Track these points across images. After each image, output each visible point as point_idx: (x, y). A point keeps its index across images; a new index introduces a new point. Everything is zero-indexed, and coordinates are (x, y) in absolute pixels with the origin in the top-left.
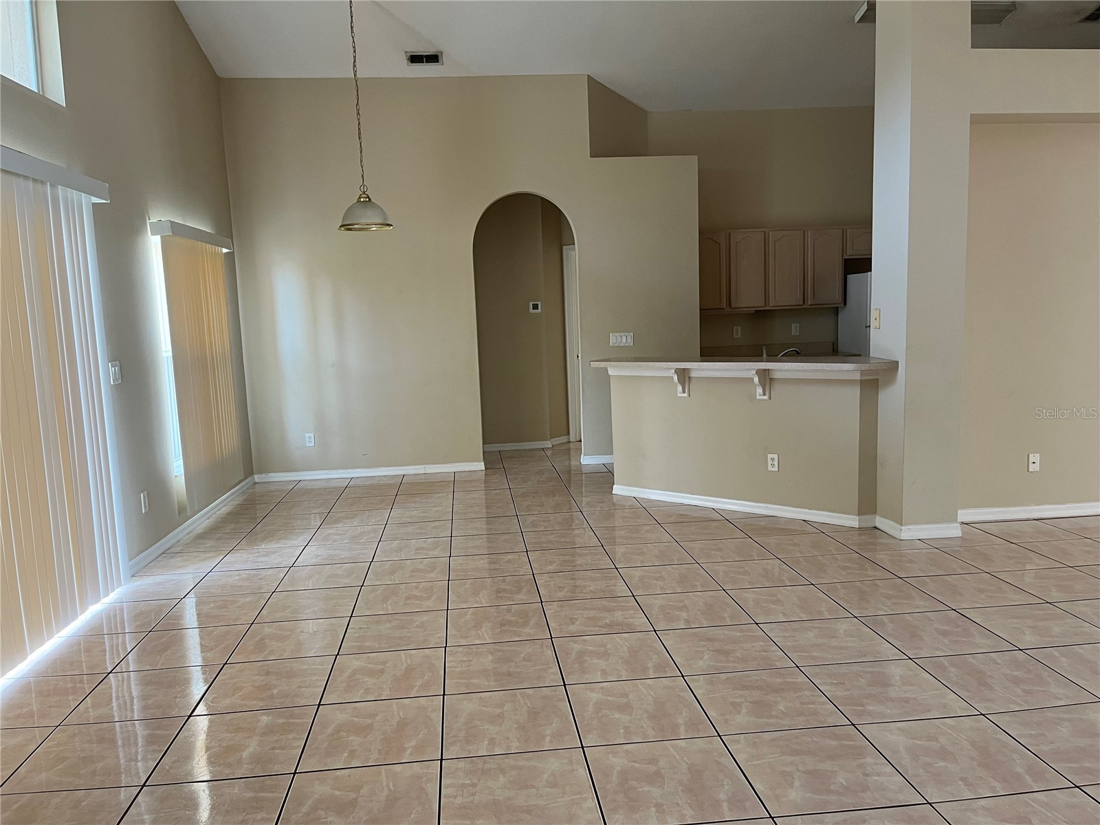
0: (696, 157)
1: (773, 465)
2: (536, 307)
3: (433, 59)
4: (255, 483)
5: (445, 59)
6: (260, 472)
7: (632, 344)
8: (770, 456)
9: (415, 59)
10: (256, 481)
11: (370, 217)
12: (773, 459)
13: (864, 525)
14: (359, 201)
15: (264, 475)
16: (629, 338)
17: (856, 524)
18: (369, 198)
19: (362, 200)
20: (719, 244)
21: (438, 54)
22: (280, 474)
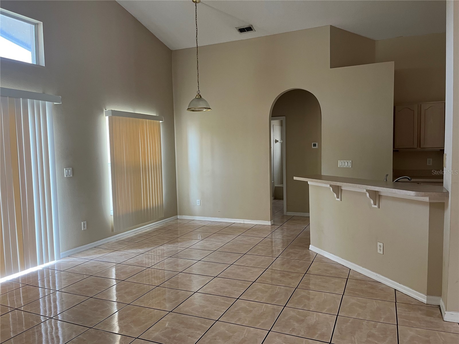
0: (393, 62)
1: (380, 250)
2: (315, 145)
3: (249, 29)
4: (178, 219)
5: (254, 27)
6: (180, 215)
7: (351, 167)
8: (379, 244)
9: (242, 30)
10: (178, 218)
11: (202, 105)
12: (380, 246)
13: (430, 303)
14: (196, 98)
15: (181, 216)
16: (349, 163)
17: (425, 301)
18: (201, 96)
19: (197, 97)
20: (414, 110)
21: (250, 26)
22: (187, 216)
